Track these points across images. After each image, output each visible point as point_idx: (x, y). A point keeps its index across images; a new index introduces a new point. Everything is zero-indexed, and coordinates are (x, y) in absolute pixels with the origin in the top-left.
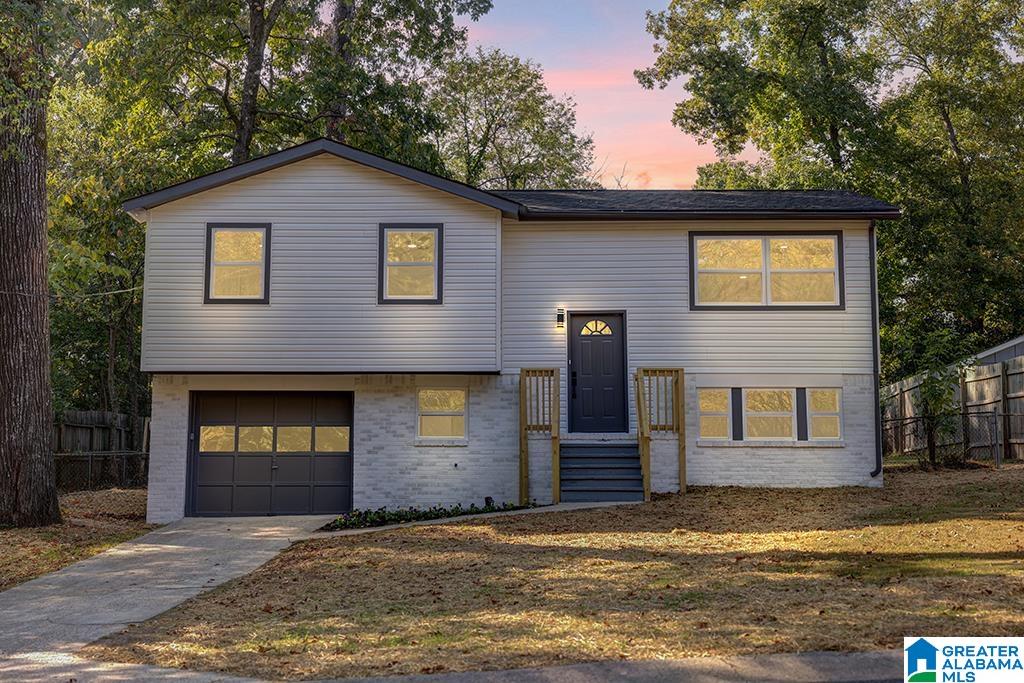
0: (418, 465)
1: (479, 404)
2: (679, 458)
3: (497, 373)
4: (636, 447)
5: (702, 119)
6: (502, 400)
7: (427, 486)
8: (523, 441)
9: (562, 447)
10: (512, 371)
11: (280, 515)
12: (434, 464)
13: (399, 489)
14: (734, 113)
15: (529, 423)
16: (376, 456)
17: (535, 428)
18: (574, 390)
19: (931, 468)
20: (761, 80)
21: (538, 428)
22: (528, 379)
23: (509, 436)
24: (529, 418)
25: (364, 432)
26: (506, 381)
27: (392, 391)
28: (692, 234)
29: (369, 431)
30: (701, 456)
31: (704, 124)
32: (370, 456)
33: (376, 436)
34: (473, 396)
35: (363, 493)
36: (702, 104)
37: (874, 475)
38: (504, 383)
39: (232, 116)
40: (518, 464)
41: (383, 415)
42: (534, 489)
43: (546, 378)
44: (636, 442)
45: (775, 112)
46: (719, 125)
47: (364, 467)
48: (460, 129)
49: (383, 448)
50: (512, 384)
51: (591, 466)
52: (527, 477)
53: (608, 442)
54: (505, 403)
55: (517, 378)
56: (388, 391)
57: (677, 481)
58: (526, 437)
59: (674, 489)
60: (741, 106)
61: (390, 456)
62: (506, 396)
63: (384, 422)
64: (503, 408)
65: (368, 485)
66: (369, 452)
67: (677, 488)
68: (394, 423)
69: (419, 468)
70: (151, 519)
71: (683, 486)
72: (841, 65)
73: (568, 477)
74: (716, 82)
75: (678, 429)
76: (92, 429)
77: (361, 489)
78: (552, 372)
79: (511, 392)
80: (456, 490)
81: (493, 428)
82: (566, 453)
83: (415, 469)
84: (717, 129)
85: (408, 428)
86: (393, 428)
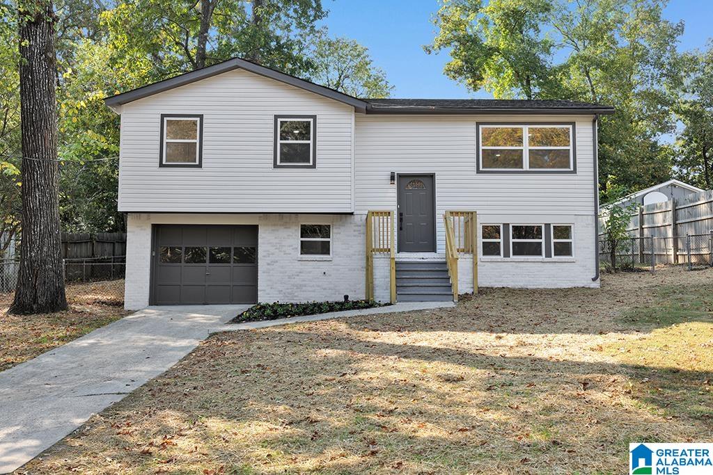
0: (300, 272)
1: (340, 233)
2: (473, 271)
3: (352, 214)
4: (445, 263)
5: (459, 72)
6: (355, 231)
7: (305, 286)
8: (369, 259)
9: (396, 263)
10: (361, 212)
11: (211, 304)
12: (310, 272)
13: (288, 289)
14: (477, 69)
15: (373, 247)
16: (272, 267)
17: (378, 250)
18: (401, 224)
19: (613, 271)
20: (490, 52)
21: (380, 250)
22: (373, 217)
23: (359, 255)
24: (373, 243)
25: (265, 251)
26: (357, 219)
27: (283, 225)
28: (478, 124)
29: (268, 251)
30: (484, 268)
31: (460, 74)
32: (269, 267)
33: (273, 254)
34: (336, 228)
35: (264, 290)
36: (460, 63)
37: (594, 280)
38: (356, 220)
39: (192, 60)
40: (365, 273)
41: (277, 241)
42: (377, 291)
43: (385, 217)
44: (444, 260)
45: (497, 70)
46: (468, 75)
47: (265, 274)
48: (325, 78)
49: (277, 262)
50: (361, 220)
51: (417, 277)
52: (372, 283)
53: (426, 260)
54: (356, 233)
55: (365, 217)
56: (280, 225)
57: (472, 286)
58: (372, 257)
59: (470, 291)
60: (480, 65)
61: (282, 267)
62: (357, 228)
63: (278, 245)
64: (355, 236)
65: (268, 286)
66: (268, 264)
67: (472, 290)
68: (284, 246)
69: (300, 274)
70: (127, 307)
71: (476, 289)
72: (533, 44)
73: (401, 285)
74: (467, 51)
75: (472, 251)
76: (114, 243)
77: (263, 288)
78: (389, 213)
79: (360, 226)
80: (325, 289)
81: (348, 249)
82: (400, 268)
83: (298, 275)
84: (467, 78)
85: (293, 249)
86: (284, 249)
